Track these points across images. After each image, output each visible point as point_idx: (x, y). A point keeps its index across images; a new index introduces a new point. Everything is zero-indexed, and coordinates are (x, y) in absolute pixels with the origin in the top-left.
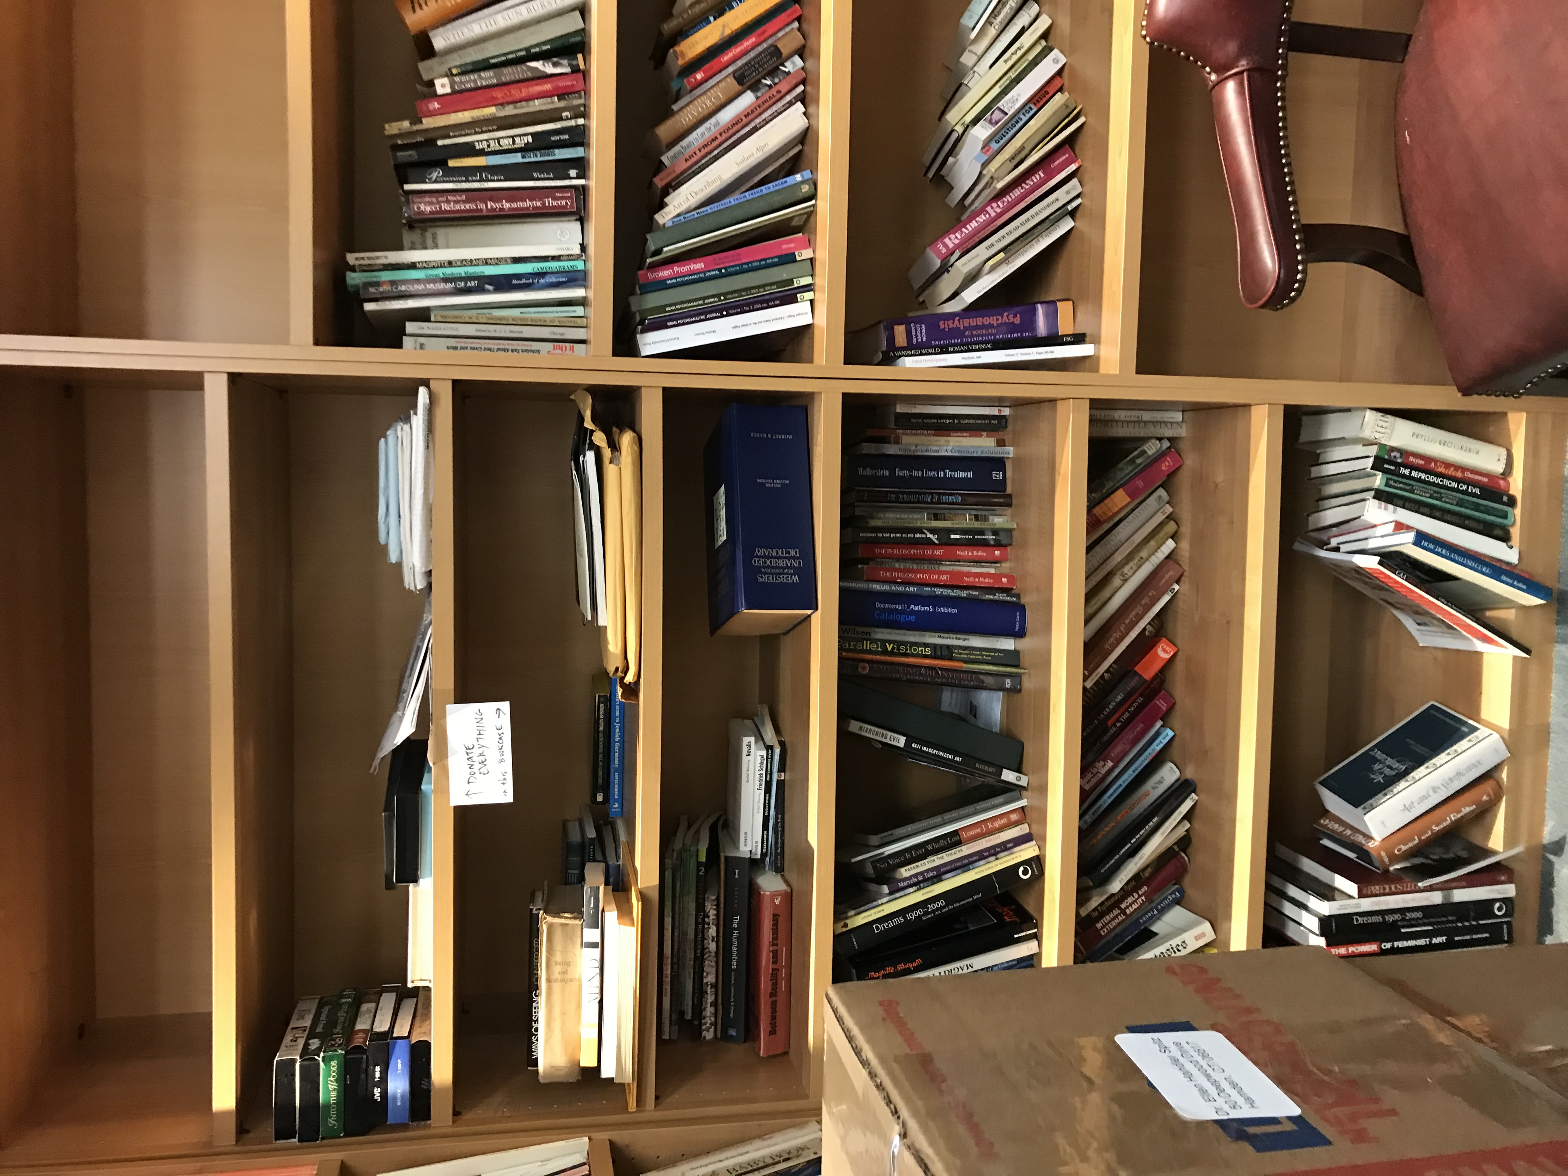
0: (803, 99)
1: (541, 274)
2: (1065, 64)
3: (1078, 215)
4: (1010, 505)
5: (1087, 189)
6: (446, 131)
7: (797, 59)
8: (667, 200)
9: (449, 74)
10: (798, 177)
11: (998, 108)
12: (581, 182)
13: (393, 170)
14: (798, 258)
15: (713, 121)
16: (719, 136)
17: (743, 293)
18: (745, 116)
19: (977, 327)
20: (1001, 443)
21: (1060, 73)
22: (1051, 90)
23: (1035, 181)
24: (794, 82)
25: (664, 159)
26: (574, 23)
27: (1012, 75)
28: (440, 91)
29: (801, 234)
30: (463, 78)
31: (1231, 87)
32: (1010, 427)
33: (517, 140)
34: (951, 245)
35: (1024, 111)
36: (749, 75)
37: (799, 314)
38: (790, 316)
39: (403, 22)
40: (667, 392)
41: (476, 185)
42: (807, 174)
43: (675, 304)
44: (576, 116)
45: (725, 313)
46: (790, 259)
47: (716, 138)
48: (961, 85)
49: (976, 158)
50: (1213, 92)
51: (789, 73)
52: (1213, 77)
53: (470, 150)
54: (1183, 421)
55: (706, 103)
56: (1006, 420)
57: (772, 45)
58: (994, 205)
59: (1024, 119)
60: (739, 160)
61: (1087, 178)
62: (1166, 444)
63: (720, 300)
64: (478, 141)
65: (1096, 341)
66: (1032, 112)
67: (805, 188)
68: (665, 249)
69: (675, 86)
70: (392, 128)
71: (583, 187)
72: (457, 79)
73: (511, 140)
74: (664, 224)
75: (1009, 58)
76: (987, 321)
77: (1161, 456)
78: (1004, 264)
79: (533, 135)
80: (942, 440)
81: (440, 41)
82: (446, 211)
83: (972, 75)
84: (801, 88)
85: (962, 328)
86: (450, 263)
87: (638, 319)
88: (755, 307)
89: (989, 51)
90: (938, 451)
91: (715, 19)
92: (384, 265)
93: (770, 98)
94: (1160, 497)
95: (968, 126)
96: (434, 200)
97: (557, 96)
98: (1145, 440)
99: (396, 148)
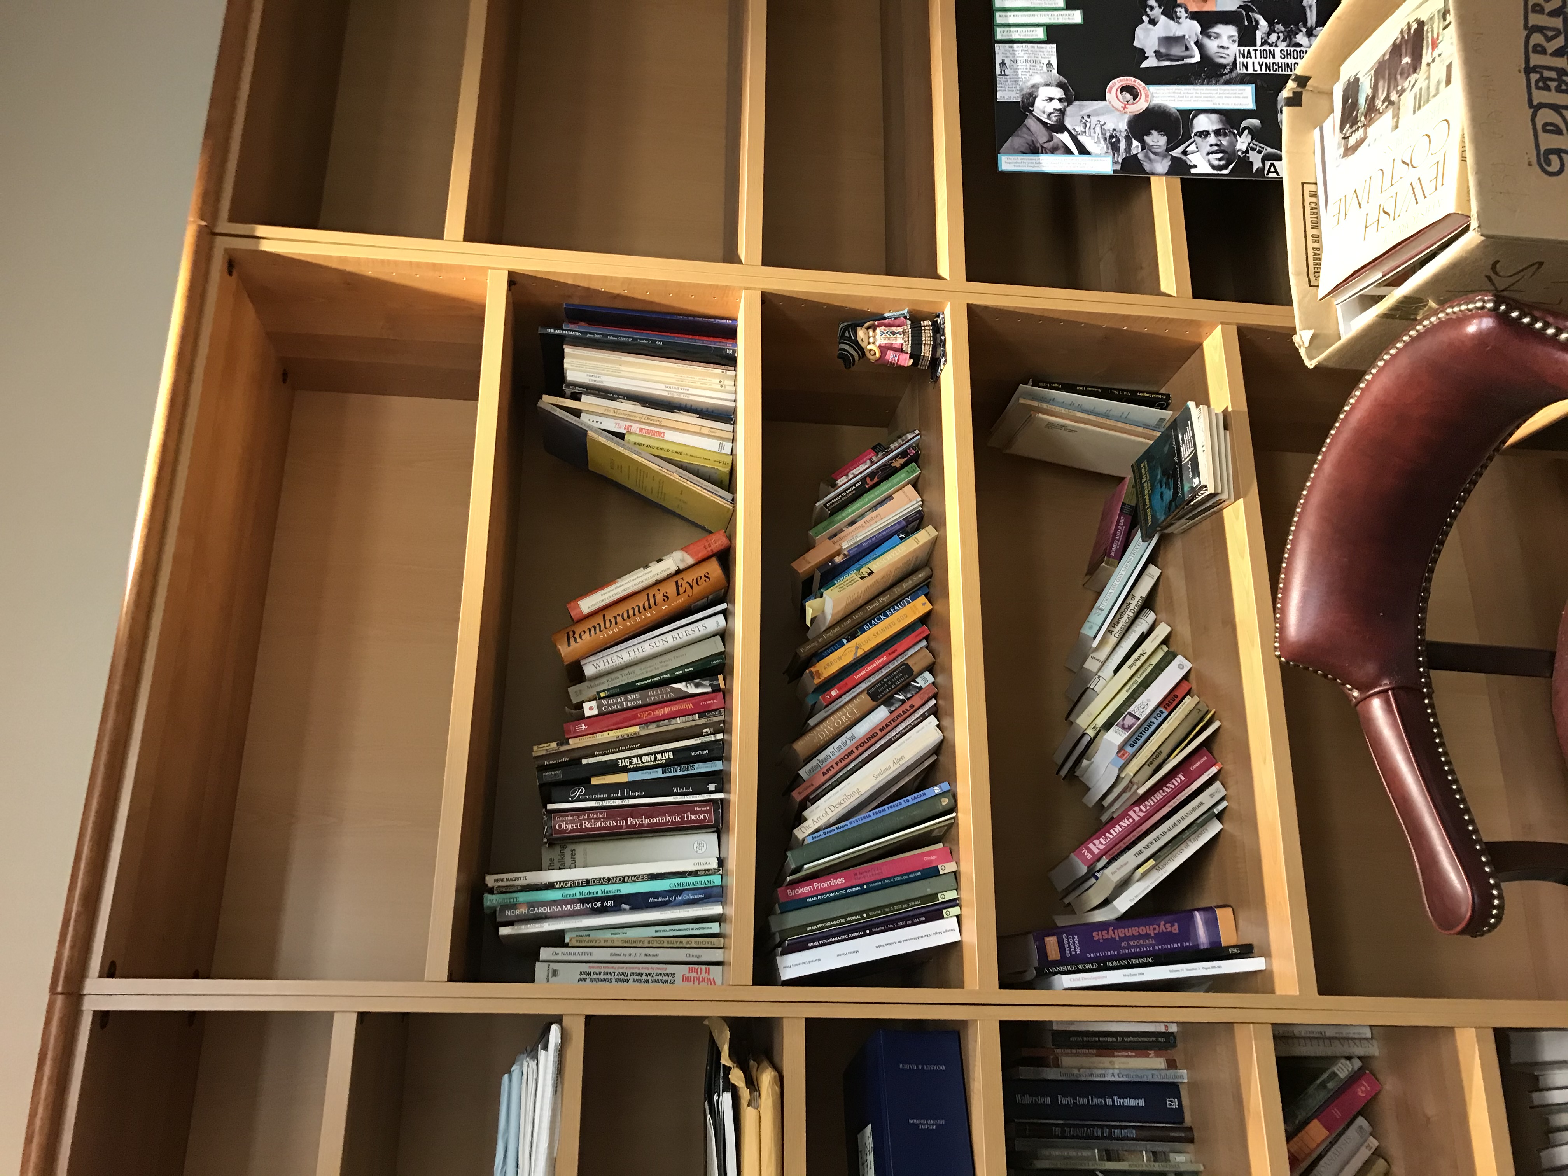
0: (935, 712)
1: (680, 892)
2: (1190, 670)
3: (1226, 817)
4: (1191, 1141)
5: (1232, 792)
6: (591, 751)
7: (927, 675)
8: (806, 813)
9: (597, 698)
10: (937, 790)
11: (1130, 714)
12: (720, 796)
13: (537, 791)
14: (941, 872)
15: (848, 735)
16: (855, 750)
17: (887, 910)
18: (881, 730)
19: (1134, 938)
20: (1172, 1064)
21: (1186, 677)
22: (1180, 693)
23: (1176, 784)
24: (927, 697)
25: (801, 772)
26: (716, 646)
27: (1139, 679)
28: (588, 713)
29: (941, 845)
30: (611, 701)
31: (1376, 704)
32: (1180, 1045)
33: (659, 757)
34: (1096, 851)
35: (1155, 715)
36: (882, 692)
37: (946, 931)
38: (936, 933)
39: (558, 653)
40: (811, 1023)
41: (618, 802)
42: (945, 786)
43: (816, 923)
44: (716, 732)
45: (868, 932)
46: (933, 873)
47: (852, 752)
48: (1088, 688)
49: (1113, 763)
50: (1358, 708)
51: (920, 688)
52: (1356, 693)
53: (613, 768)
54: (1372, 1038)
55: (843, 718)
56: (1175, 1038)
57: (902, 664)
58: (1137, 809)
59: (1157, 723)
60: (876, 773)
61: (1230, 782)
62: (1357, 1064)
63: (863, 918)
64: (621, 759)
65: (1266, 954)
66: (1164, 716)
67: (945, 801)
68: (806, 867)
69: (810, 701)
70: (539, 750)
71: (722, 800)
72: (605, 702)
73: (652, 757)
74: (803, 840)
75: (1134, 664)
76: (1143, 930)
77: (1355, 1078)
78: (1154, 871)
79: (674, 751)
80: (1105, 1061)
81: (590, 669)
82: (587, 829)
83: (1097, 680)
84: (933, 702)
85: (1117, 939)
86: (588, 882)
87: (778, 939)
88: (900, 924)
89: (1112, 657)
90: (1104, 1075)
91: (848, 642)
92: (521, 886)
93: (904, 713)
94: (1361, 1127)
95: (1100, 731)
96: (576, 818)
97: (698, 713)
98: (1333, 1059)
99: (543, 768)
